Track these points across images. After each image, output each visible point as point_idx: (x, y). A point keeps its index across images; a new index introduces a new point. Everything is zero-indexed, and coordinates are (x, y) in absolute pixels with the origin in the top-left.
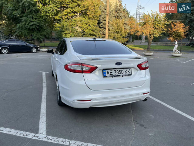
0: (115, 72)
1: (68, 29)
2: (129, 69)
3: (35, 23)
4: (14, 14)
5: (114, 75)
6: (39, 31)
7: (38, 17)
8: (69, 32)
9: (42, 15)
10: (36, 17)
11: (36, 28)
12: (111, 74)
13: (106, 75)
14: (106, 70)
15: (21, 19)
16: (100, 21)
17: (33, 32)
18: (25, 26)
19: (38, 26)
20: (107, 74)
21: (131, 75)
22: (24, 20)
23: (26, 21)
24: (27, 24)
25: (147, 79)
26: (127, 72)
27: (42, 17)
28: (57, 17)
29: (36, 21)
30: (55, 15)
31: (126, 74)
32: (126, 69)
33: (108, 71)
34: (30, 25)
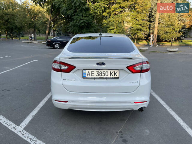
0: (98, 73)
1: (112, 25)
2: (116, 71)
3: (84, 21)
4: (68, 13)
5: (96, 76)
6: (88, 28)
7: (87, 15)
8: (114, 28)
9: (91, 12)
10: (86, 15)
11: (85, 25)
12: (92, 75)
13: (86, 76)
14: (86, 70)
15: (73, 17)
16: (151, 14)
17: (83, 29)
18: (76, 24)
19: (87, 23)
20: (88, 75)
21: (118, 78)
22: (75, 18)
23: (77, 19)
24: (78, 22)
25: (140, 85)
26: (113, 74)
27: (91, 14)
28: (104, 14)
29: (85, 18)
30: (103, 12)
31: (112, 76)
32: (112, 71)
33: (89, 72)
34: (80, 22)
